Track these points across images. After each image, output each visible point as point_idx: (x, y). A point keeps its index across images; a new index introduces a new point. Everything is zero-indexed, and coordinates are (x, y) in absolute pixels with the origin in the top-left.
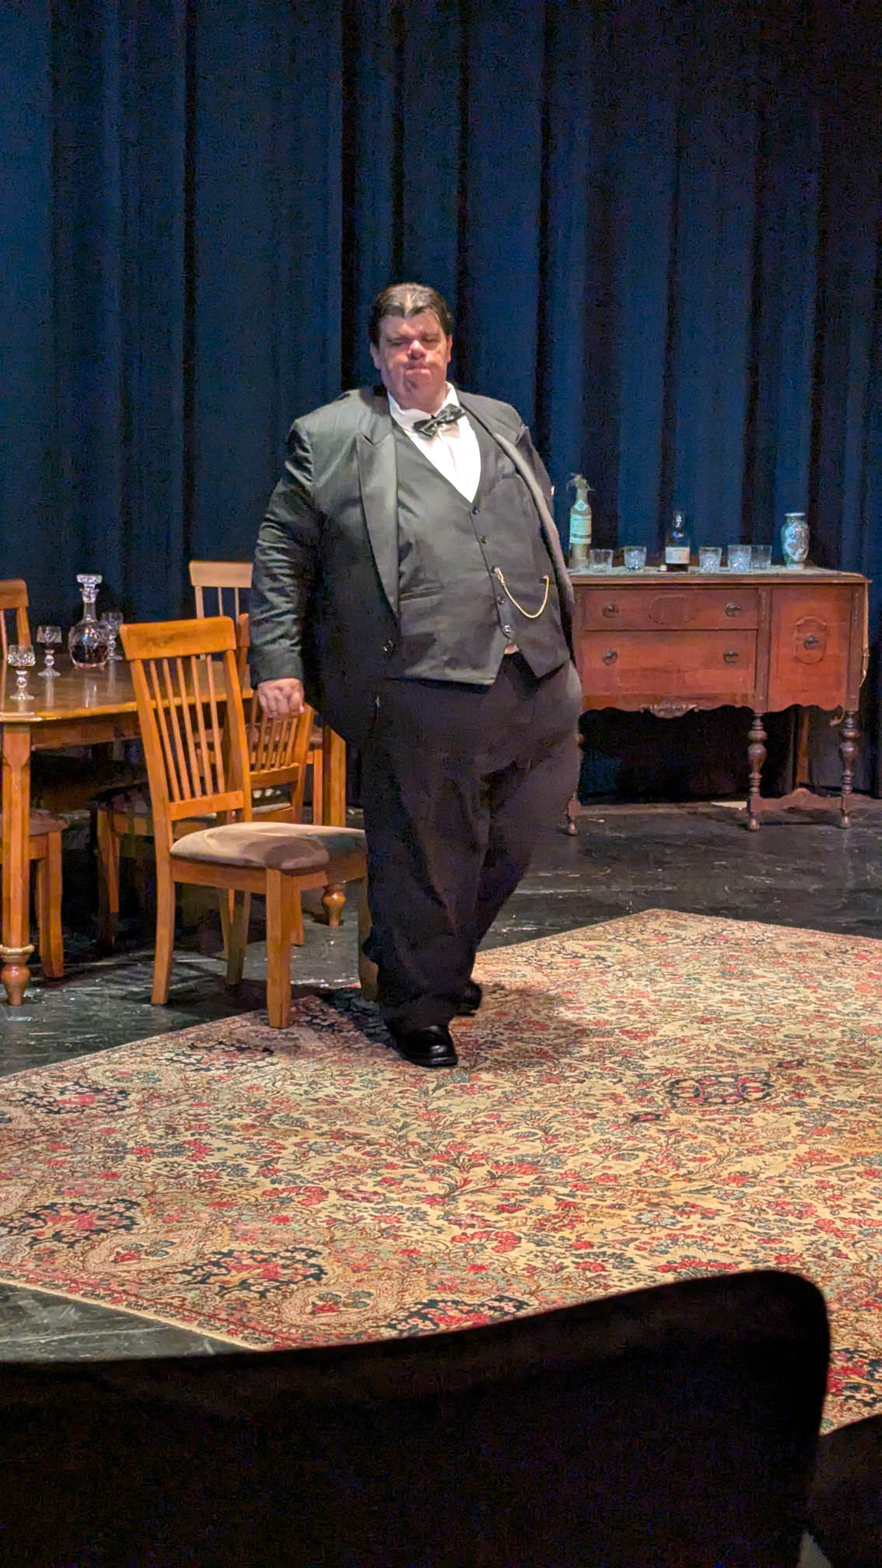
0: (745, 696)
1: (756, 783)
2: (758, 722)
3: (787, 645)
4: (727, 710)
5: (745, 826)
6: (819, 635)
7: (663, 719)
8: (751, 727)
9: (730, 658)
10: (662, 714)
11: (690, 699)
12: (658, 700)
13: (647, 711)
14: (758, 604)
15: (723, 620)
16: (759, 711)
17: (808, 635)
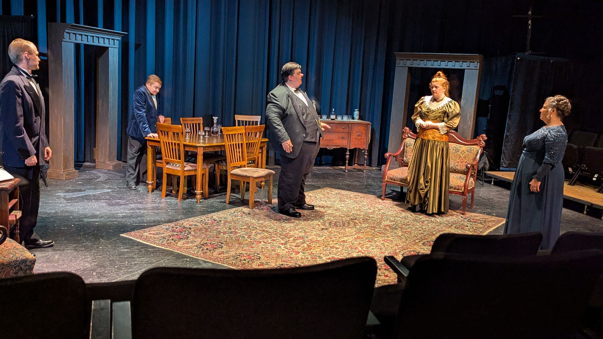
0: (345, 146)
1: (347, 163)
2: (348, 151)
3: (354, 136)
4: (342, 148)
5: (345, 172)
6: (361, 134)
7: (329, 150)
8: (346, 152)
9: (343, 138)
10: (329, 149)
11: (334, 146)
12: (328, 146)
13: (326, 148)
14: (349, 128)
15: (341, 130)
16: (348, 149)
17: (358, 134)
